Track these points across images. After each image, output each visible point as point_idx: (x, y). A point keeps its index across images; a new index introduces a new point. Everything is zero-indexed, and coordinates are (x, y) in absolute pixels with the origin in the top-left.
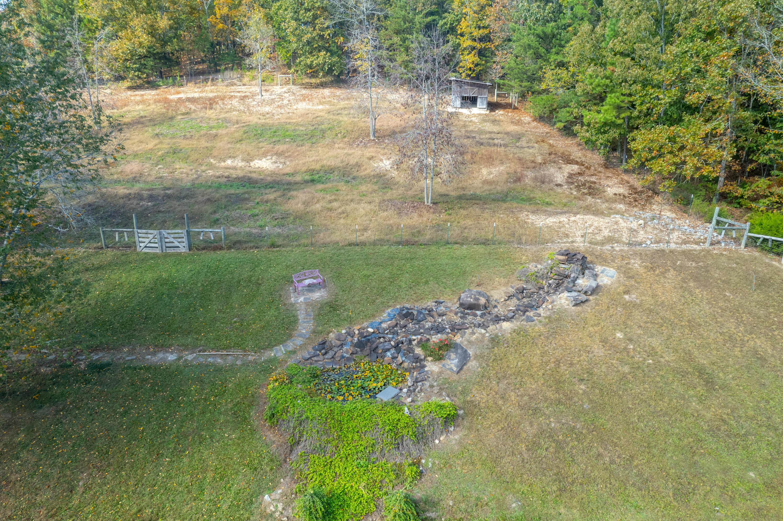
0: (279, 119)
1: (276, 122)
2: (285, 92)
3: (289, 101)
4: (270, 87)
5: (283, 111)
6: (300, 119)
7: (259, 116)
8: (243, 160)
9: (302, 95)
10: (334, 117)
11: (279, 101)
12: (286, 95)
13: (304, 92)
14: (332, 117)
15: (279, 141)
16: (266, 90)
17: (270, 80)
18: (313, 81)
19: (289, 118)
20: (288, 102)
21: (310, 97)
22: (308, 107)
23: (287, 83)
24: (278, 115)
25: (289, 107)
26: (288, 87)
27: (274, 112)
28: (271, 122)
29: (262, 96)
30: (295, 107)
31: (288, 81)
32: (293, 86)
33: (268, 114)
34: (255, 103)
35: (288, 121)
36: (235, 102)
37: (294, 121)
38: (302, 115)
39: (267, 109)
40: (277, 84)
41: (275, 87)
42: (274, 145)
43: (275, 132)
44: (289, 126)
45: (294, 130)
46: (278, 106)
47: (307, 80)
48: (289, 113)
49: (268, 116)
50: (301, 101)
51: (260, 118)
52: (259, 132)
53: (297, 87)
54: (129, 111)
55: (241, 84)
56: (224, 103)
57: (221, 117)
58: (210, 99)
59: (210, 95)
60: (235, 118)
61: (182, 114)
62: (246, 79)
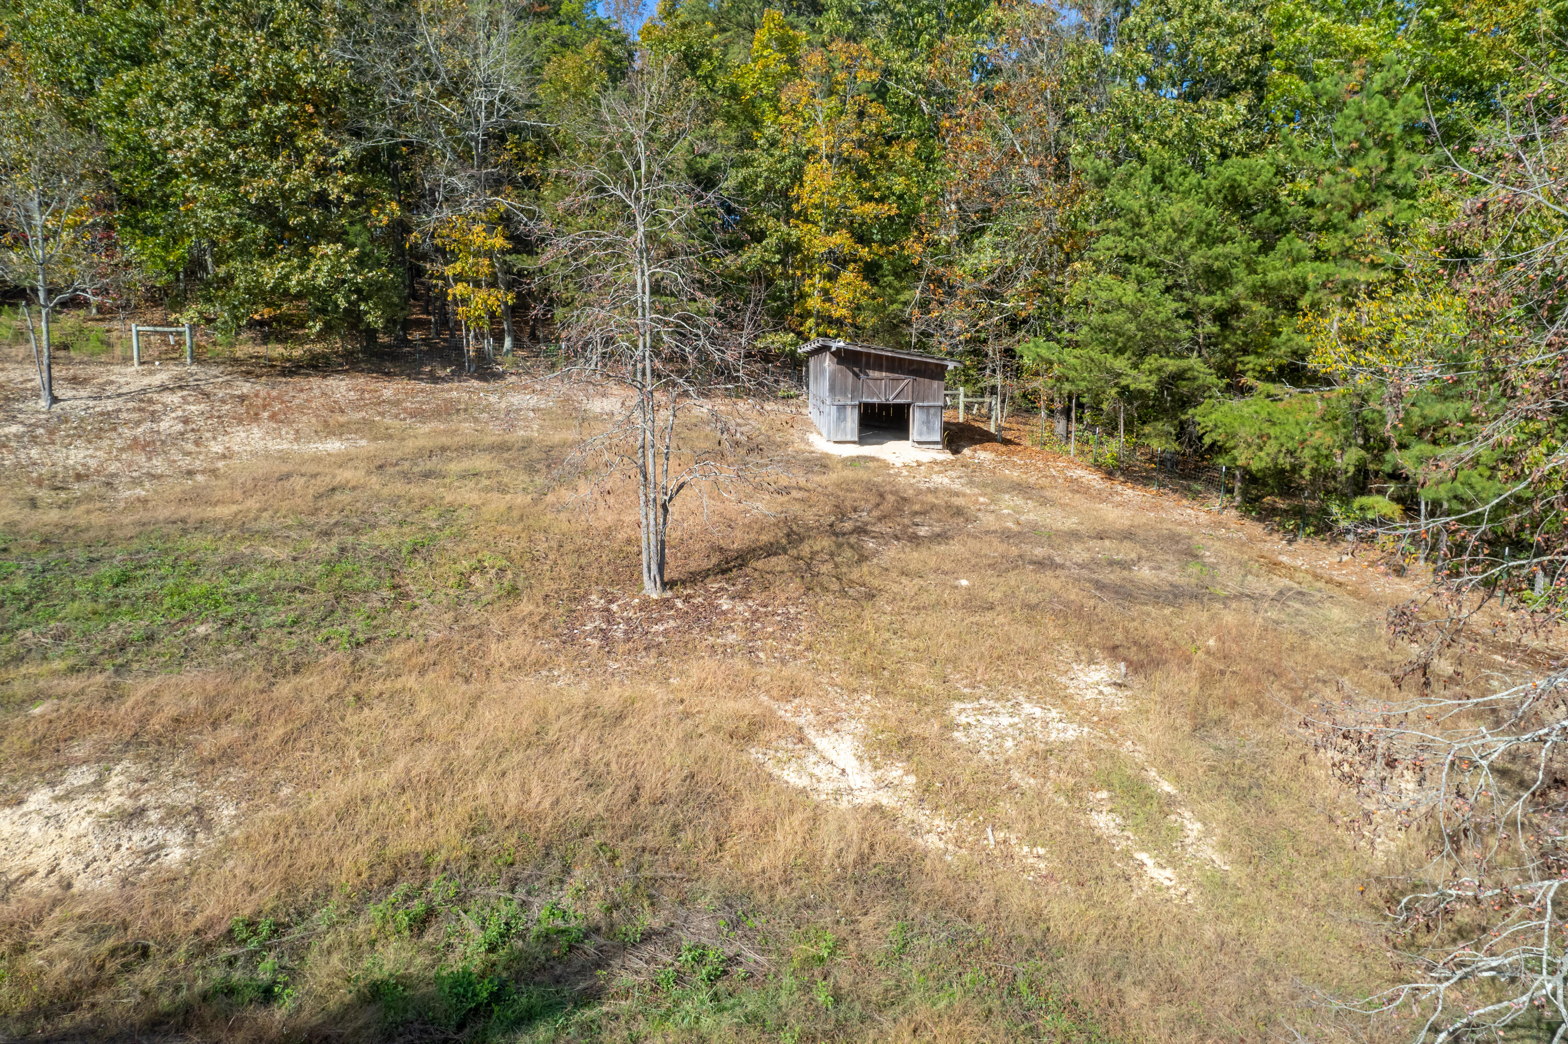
0: (146, 501)
1: (127, 520)
2: (164, 388)
3: (186, 421)
4: (91, 370)
5: (159, 464)
6: (252, 504)
7: (30, 490)
9: (242, 398)
11: (138, 423)
12: (173, 399)
13: (245, 387)
15: (150, 638)
16: (74, 381)
17: (93, 344)
18: (276, 350)
19: (196, 497)
20: (180, 427)
21: (277, 407)
22: (275, 446)
23: (170, 356)
24: (136, 482)
25: (190, 447)
26: (175, 370)
27: (113, 468)
28: (97, 519)
29: (55, 400)
30: (216, 448)
31: (174, 351)
32: (194, 369)
33: (79, 477)
34: (14, 429)
35: (192, 512)
37: (224, 511)
38: (257, 485)
39: (78, 456)
40: (126, 360)
41: (116, 369)
42: (119, 670)
43: (125, 579)
44: (201, 541)
45: (233, 562)
46: (134, 444)
47: (245, 349)
48: (190, 473)
49: (78, 489)
50: (240, 422)
51: (33, 503)
52: (20, 585)
53: (215, 371)
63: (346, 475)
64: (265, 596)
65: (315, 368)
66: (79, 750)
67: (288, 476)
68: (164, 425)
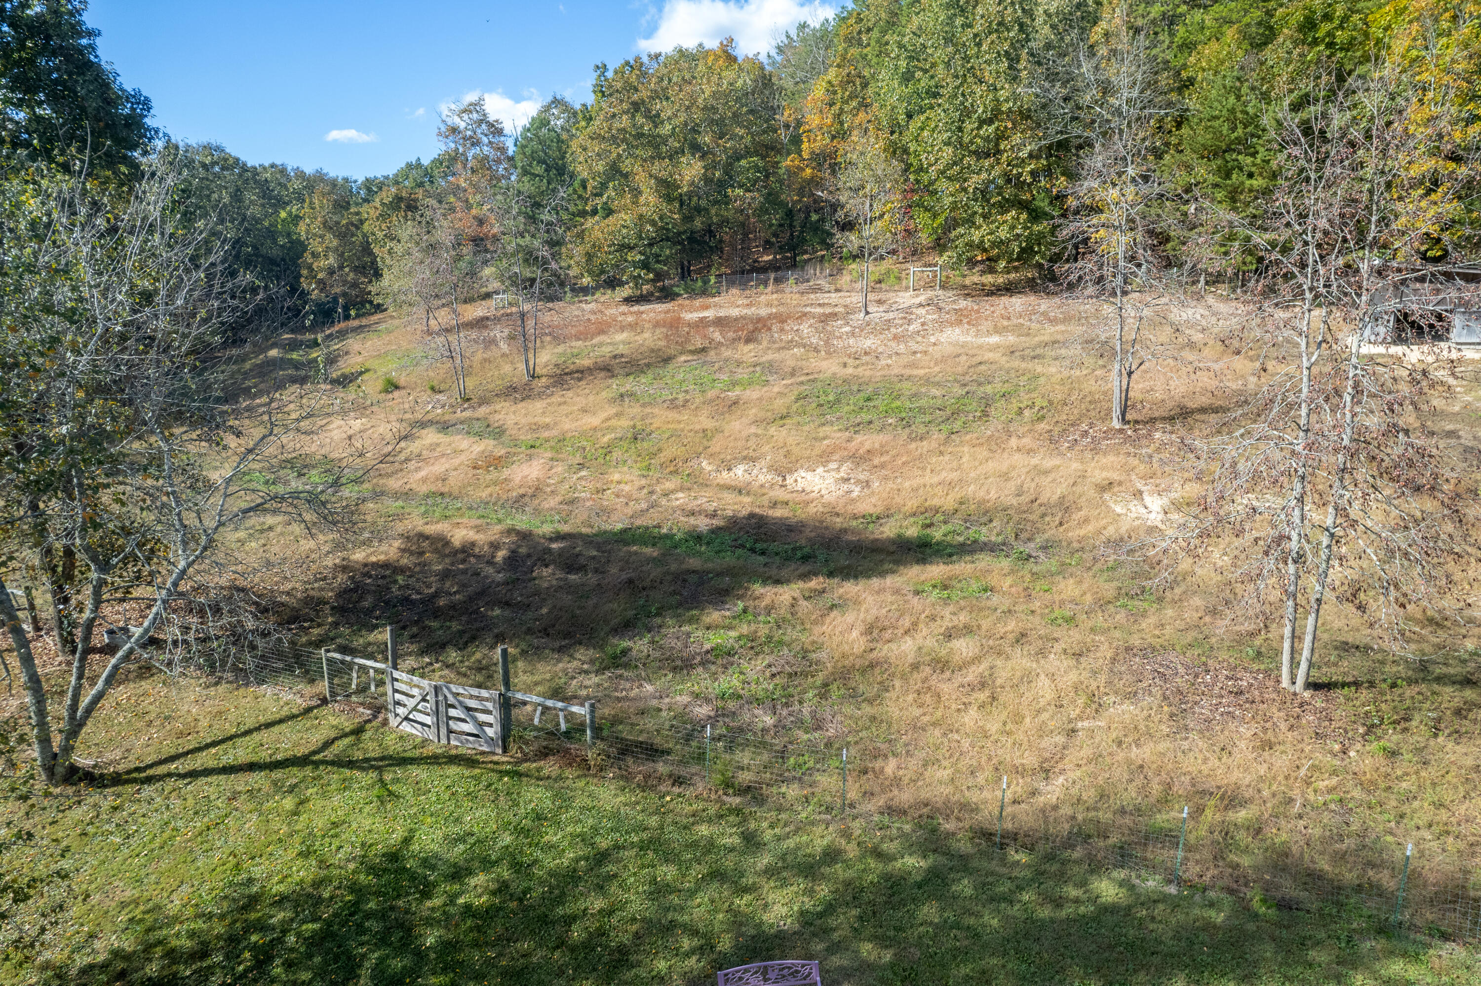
0: (889, 366)
1: (880, 373)
2: (921, 305)
3: (923, 325)
4: (890, 295)
5: (902, 348)
6: (937, 369)
7: (846, 359)
8: (771, 468)
9: (957, 311)
10: (1024, 365)
11: (901, 326)
12: (922, 311)
13: (963, 303)
14: (1016, 363)
15: (870, 422)
16: (880, 302)
17: (894, 279)
18: (987, 279)
19: (913, 365)
20: (919, 328)
21: (974, 316)
22: (962, 339)
23: (928, 285)
24: (890, 356)
25: (920, 339)
26: (930, 293)
27: (882, 349)
28: (868, 373)
29: (867, 313)
30: (933, 339)
31: (931, 281)
32: (940, 293)
33: (866, 354)
34: (847, 329)
35: (907, 372)
36: (805, 328)
37: (921, 372)
38: (944, 359)
39: (868, 343)
40: (907, 288)
41: (901, 294)
42: (856, 432)
43: (869, 399)
44: (906, 385)
45: (915, 395)
46: (895, 337)
47: (974, 278)
48: (915, 353)
49: (865, 359)
50: (951, 325)
51: (845, 365)
52: (831, 398)
53: (950, 293)
54: (601, 345)
55: (833, 288)
56: (782, 330)
57: (764, 359)
58: (759, 319)
59: (763, 312)
60: (791, 363)
61: (692, 352)
62: (845, 279)
63: (990, 356)
64: (922, 410)
65: (1007, 290)
66: (836, 457)
67: (959, 355)
68: (911, 328)
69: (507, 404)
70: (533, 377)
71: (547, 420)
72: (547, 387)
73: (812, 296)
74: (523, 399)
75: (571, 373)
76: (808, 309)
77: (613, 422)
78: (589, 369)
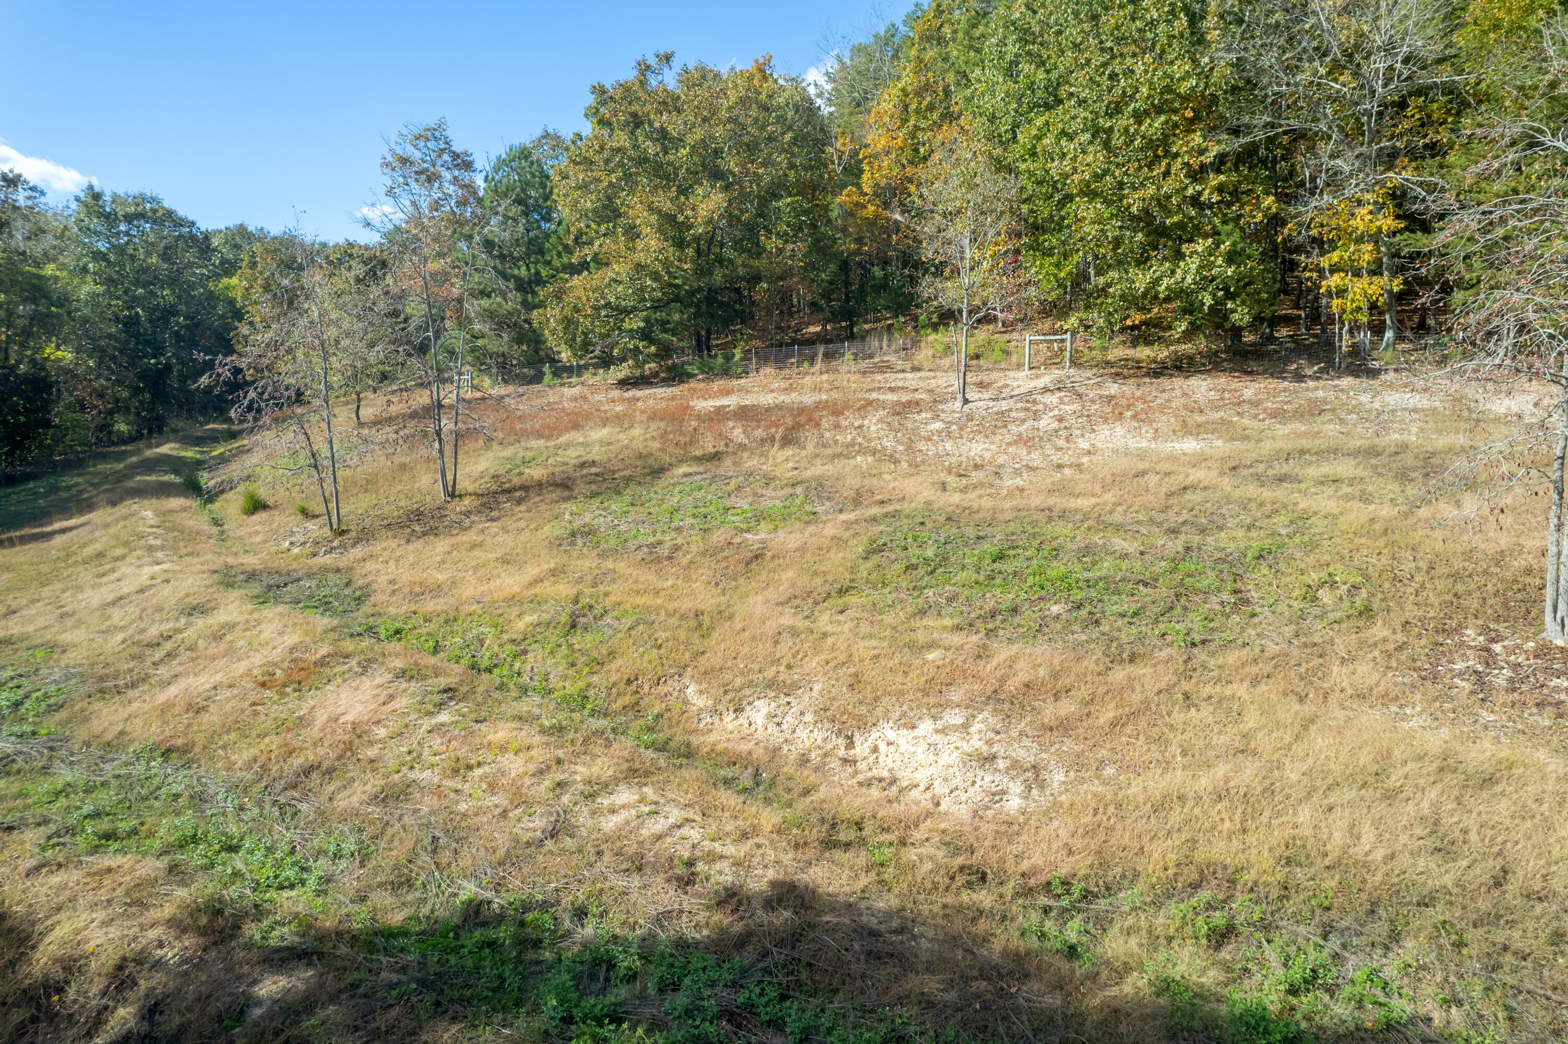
0: (1022, 490)
1: (1008, 505)
2: (1046, 390)
3: (1060, 420)
4: (995, 375)
5: (1036, 458)
6: (1109, 498)
7: (943, 476)
9: (1111, 398)
11: (1024, 421)
12: (1052, 399)
13: (1113, 388)
15: (1015, 610)
16: (981, 385)
17: (997, 353)
18: (1144, 352)
19: (1062, 489)
20: (1055, 425)
21: (1140, 406)
22: (1134, 443)
23: (1053, 361)
24: (1017, 473)
25: (1061, 443)
26: (1057, 373)
27: (1001, 459)
28: (987, 503)
29: (966, 401)
30: (1083, 444)
31: (1057, 356)
32: (1072, 371)
33: (977, 467)
34: (938, 425)
35: (1058, 502)
36: (873, 423)
37: (1084, 503)
38: (1115, 481)
39: (978, 449)
40: (1020, 366)
41: (1011, 374)
42: (989, 633)
43: (1000, 557)
44: (1062, 529)
45: (1087, 550)
46: (1019, 440)
47: (1119, 352)
48: (1060, 467)
49: (976, 476)
50: (1106, 420)
51: (944, 487)
52: (930, 553)
53: (1089, 373)
54: (568, 445)
55: (908, 365)
56: (837, 426)
57: (808, 474)
58: (802, 410)
59: (809, 399)
60: (853, 481)
61: (698, 460)
62: (923, 355)
63: (1198, 475)
64: (1112, 587)
65: (1179, 368)
66: (956, 695)
67: (1143, 473)
68: (1043, 423)
69: (393, 543)
70: (452, 495)
71: (441, 577)
72: (467, 514)
73: (879, 377)
74: (424, 534)
75: (509, 491)
76: (874, 395)
77: (546, 589)
78: (540, 484)
